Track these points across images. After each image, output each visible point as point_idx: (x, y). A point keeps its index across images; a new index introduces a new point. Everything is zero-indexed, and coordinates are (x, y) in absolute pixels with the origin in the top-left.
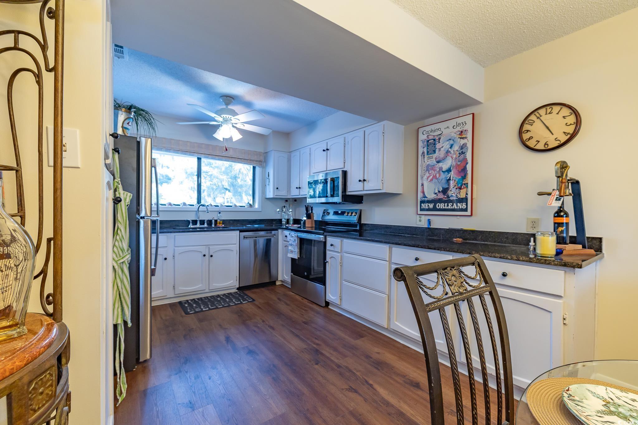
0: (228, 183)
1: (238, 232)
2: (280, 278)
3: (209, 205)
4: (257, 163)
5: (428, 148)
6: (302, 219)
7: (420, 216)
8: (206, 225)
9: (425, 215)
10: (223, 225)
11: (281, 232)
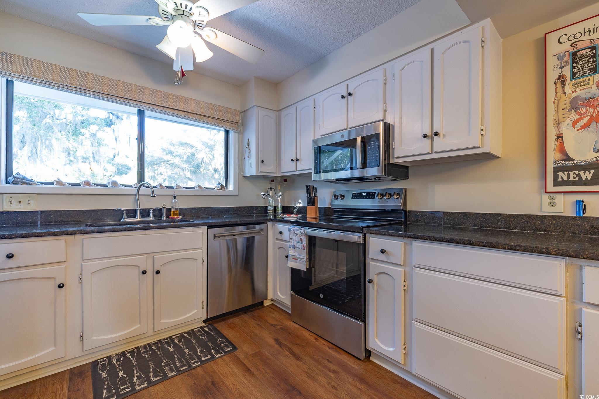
0: (190, 172)
1: (205, 228)
2: (270, 296)
3: (158, 185)
4: (232, 125)
5: (574, 67)
6: (296, 206)
7: (552, 195)
8: (151, 218)
9: (565, 192)
10: (181, 217)
11: (271, 225)
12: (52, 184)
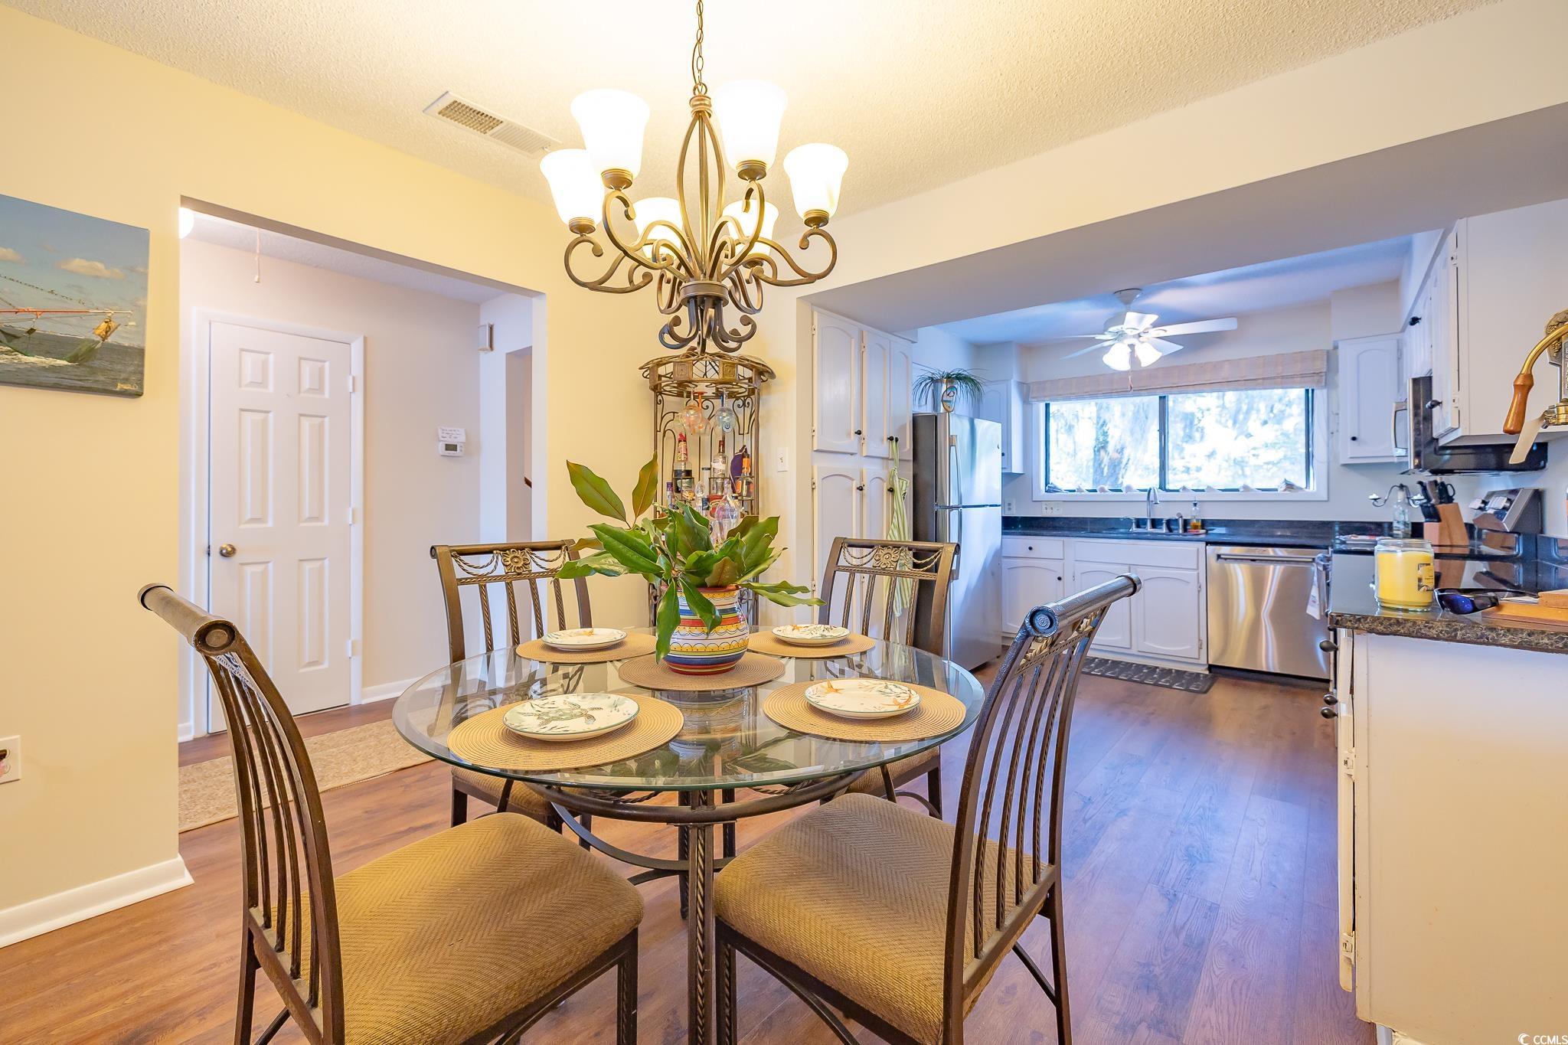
1: (1204, 544)
3: (1183, 488)
8: (1164, 530)
12: (1074, 491)
